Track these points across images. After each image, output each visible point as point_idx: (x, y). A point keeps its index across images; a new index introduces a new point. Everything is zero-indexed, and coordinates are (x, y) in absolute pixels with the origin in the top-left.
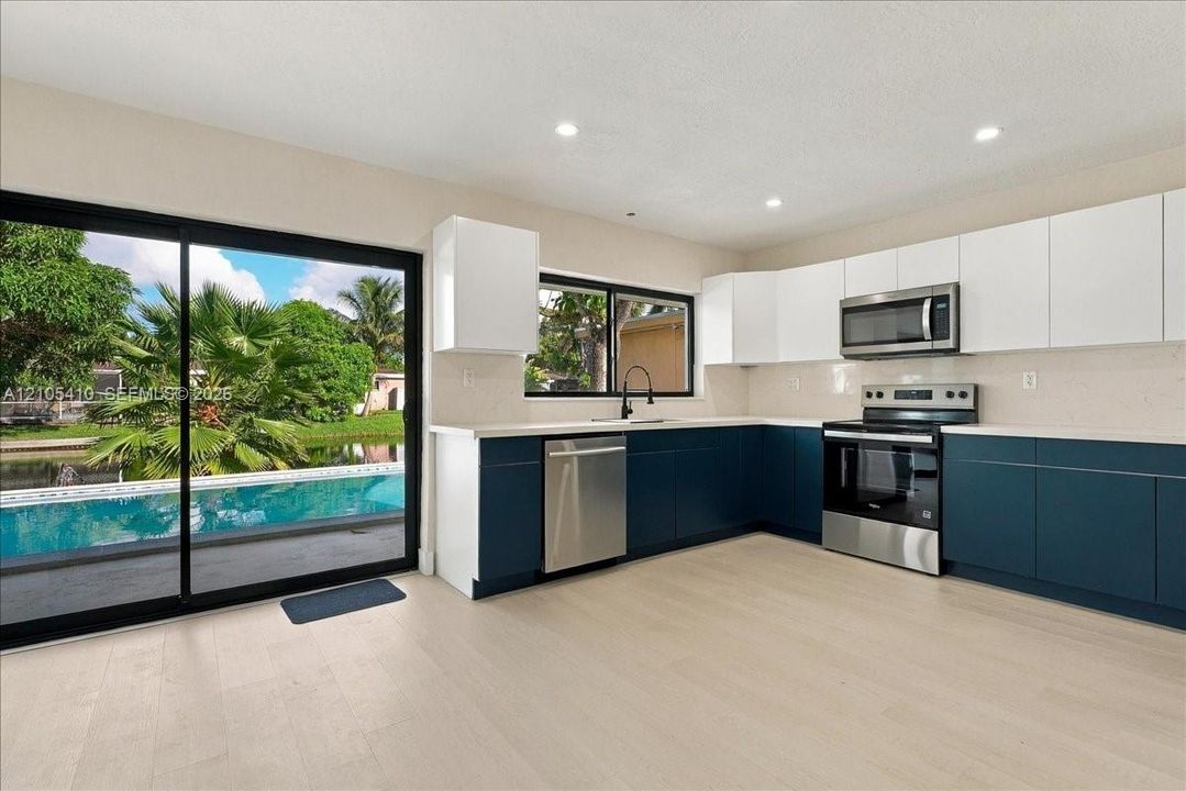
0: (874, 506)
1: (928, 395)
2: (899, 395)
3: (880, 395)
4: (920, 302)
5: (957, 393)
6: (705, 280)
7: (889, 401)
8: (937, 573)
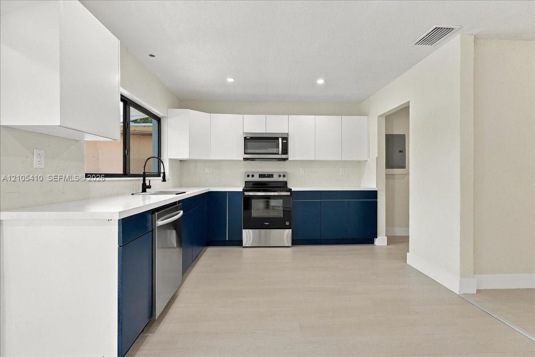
0: (267, 224)
1: (271, 176)
2: (261, 176)
3: (253, 176)
4: (277, 139)
5: (282, 175)
6: (169, 110)
7: (257, 179)
8: (291, 245)
